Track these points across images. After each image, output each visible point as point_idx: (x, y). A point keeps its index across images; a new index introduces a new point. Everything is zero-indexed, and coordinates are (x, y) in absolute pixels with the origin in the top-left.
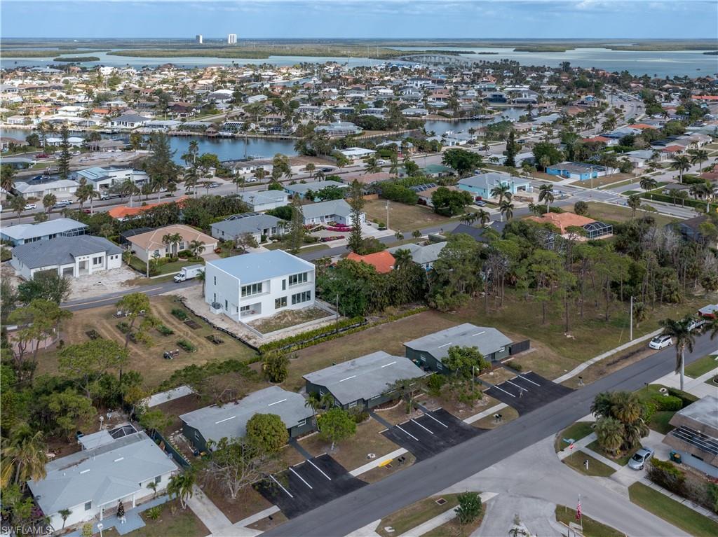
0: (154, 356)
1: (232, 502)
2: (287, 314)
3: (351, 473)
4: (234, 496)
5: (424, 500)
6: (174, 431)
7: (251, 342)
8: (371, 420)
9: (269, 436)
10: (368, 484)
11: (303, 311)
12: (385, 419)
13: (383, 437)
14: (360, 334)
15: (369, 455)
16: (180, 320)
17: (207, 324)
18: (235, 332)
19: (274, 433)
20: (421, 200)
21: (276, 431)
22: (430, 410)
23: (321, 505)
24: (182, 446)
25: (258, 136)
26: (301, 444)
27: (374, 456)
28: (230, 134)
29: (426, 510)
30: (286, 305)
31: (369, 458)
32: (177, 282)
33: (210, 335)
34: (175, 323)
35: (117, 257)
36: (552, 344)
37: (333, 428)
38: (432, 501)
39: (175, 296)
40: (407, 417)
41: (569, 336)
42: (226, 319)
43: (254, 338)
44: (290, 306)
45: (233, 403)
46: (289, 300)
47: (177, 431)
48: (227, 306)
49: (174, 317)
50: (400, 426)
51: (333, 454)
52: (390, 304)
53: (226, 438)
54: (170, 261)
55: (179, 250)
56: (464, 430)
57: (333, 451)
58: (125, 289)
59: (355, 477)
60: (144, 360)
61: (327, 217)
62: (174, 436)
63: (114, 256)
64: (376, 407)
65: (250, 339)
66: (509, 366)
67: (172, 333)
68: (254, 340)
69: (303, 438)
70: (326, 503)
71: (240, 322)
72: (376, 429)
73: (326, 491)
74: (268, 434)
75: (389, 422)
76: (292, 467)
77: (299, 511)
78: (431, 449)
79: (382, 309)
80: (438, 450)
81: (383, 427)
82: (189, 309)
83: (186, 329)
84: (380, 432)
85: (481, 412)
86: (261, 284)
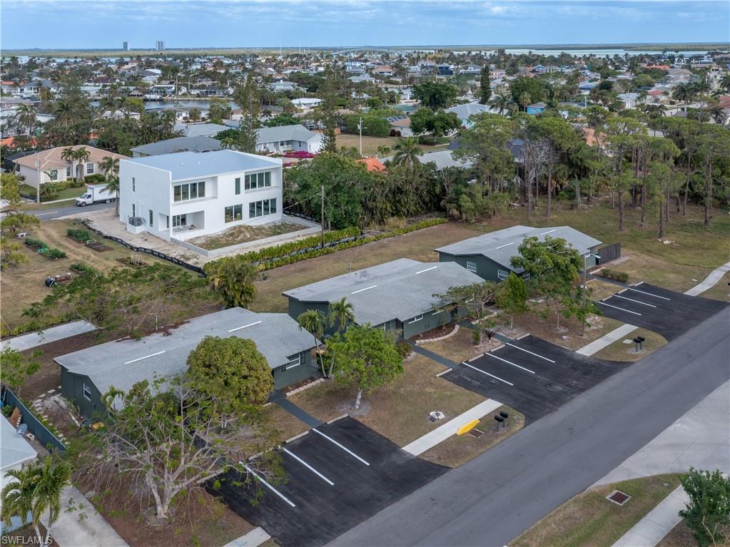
0: (29, 284)
1: (159, 527)
2: (243, 230)
3: (407, 448)
4: (162, 511)
5: (582, 496)
6: (45, 390)
7: (190, 262)
8: (416, 357)
9: (236, 378)
10: (448, 468)
11: (266, 227)
12: (440, 353)
13: (446, 383)
14: (358, 249)
15: (432, 414)
16: (79, 242)
17: (121, 245)
18: (165, 253)
19: (245, 372)
20: (393, 131)
21: (250, 369)
22: (512, 339)
23: (360, 520)
24: (57, 416)
25: (190, 99)
26: (294, 401)
27: (442, 416)
28: (158, 97)
29: (597, 517)
30: (241, 218)
31: (433, 419)
32: (80, 206)
33: (125, 256)
34: (70, 246)
36: (648, 251)
37: (362, 361)
38: (599, 497)
39: (75, 220)
40: (477, 349)
41: (666, 242)
42: (150, 238)
43: (195, 257)
44: (246, 220)
45: (162, 334)
46: (246, 211)
47: (52, 391)
48: (151, 222)
49: (71, 241)
50: (469, 363)
51: (361, 416)
52: (393, 215)
53: (145, 384)
54: (73, 186)
55: (86, 174)
56: (587, 365)
57: (360, 411)
59: (417, 457)
60: (12, 290)
61: (282, 144)
62: (44, 399)
64: (418, 337)
65: (188, 259)
66: (605, 276)
67: (63, 256)
68: (195, 260)
69: (297, 391)
70: (371, 515)
71: (172, 239)
72: (430, 371)
73: (365, 490)
74: (233, 374)
75: (449, 358)
76: (284, 444)
77: (313, 537)
78: (543, 398)
79: (381, 222)
80: (558, 400)
81: (440, 366)
82: (94, 230)
83: (89, 252)
84: (437, 376)
85: (599, 338)
86: (204, 183)
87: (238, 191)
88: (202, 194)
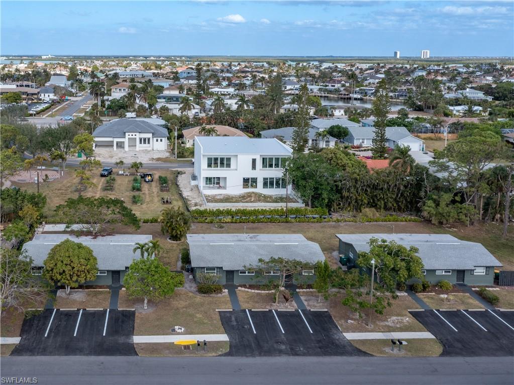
2: (253, 195)
8: (223, 296)
10: (136, 355)
12: (242, 299)
13: (216, 316)
15: (177, 327)
16: (160, 184)
17: (177, 190)
20: (507, 141)
22: (308, 308)
23: (60, 355)
26: (121, 293)
27: (182, 331)
28: (359, 96)
30: (256, 187)
34: (153, 185)
35: (161, 140)
40: (270, 305)
44: (260, 189)
45: (92, 237)
46: (260, 183)
51: (140, 313)
56: (334, 343)
57: (145, 310)
58: (151, 162)
59: (133, 344)
63: (159, 139)
64: (244, 286)
66: (481, 295)
67: (139, 190)
70: (67, 355)
72: (218, 306)
73: (84, 345)
75: (242, 304)
76: (85, 310)
78: (261, 348)
79: (358, 210)
81: (229, 306)
82: (177, 179)
83: (156, 191)
84: (217, 310)
85: (382, 332)
86: (230, 158)
87: (254, 167)
88: (229, 165)
